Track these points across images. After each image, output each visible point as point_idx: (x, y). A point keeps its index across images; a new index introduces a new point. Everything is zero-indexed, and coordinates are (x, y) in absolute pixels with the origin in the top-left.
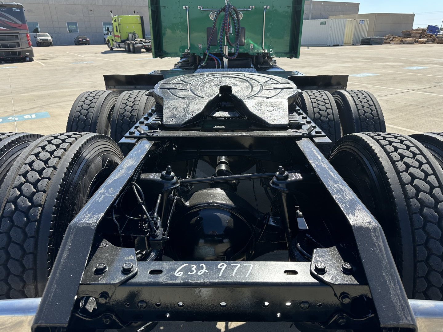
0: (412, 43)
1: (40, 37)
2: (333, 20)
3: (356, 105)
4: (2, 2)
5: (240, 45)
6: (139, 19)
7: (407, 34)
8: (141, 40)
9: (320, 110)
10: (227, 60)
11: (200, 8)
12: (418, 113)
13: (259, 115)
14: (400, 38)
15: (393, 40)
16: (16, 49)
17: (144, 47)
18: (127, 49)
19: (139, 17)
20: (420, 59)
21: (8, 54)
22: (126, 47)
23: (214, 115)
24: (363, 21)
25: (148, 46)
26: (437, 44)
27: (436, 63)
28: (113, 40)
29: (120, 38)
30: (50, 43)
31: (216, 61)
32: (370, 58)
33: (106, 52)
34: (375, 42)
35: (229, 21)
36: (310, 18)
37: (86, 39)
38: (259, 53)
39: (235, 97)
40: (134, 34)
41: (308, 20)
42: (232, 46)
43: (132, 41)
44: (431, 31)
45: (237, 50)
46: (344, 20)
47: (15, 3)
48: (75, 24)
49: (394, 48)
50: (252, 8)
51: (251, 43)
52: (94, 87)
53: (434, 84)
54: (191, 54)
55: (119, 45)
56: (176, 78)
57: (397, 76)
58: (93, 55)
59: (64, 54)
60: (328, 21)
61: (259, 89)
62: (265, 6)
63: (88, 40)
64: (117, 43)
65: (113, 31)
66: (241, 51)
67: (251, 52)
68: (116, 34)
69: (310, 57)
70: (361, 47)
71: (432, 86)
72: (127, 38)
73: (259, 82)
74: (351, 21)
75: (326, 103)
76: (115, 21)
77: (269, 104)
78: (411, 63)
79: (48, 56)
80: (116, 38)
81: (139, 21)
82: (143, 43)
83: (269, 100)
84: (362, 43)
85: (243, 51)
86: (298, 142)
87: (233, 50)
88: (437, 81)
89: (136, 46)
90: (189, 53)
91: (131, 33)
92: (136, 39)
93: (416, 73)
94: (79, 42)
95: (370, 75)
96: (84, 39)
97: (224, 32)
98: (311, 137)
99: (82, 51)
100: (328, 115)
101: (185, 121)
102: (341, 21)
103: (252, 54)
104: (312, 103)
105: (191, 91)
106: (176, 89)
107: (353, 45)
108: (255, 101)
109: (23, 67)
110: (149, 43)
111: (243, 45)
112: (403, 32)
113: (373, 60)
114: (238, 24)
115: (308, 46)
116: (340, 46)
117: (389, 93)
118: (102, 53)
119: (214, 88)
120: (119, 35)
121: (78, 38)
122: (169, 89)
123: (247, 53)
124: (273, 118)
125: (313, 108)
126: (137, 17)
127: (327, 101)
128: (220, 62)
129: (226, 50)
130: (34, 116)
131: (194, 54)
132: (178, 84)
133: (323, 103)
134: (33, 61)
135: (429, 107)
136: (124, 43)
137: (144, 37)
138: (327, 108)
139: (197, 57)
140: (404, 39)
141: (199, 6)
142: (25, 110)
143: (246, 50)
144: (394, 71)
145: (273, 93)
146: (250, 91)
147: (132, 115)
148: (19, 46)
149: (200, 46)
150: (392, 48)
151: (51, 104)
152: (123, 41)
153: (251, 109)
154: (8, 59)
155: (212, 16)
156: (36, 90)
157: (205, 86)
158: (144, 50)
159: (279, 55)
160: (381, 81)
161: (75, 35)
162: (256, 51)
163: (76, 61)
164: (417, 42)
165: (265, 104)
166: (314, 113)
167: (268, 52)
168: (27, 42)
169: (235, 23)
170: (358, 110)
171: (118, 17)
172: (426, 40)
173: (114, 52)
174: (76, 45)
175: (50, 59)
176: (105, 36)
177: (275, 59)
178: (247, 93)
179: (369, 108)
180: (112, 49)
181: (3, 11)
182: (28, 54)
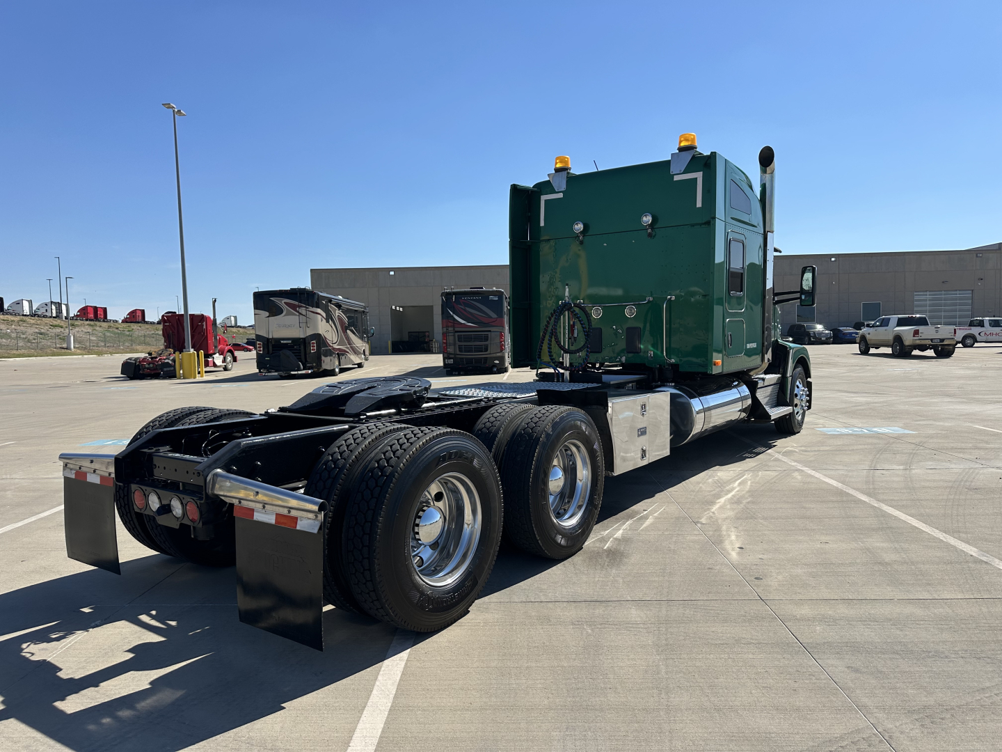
10: (568, 372)
16: (483, 355)
21: (470, 361)
38: (661, 365)
47: (495, 289)
50: (648, 300)
62: (669, 297)
103: (652, 366)
111: (638, 352)
123: (644, 364)
129: (566, 359)
148: (487, 350)
154: (469, 368)
167: (677, 362)
168: (499, 345)
181: (476, 300)
182: (497, 362)
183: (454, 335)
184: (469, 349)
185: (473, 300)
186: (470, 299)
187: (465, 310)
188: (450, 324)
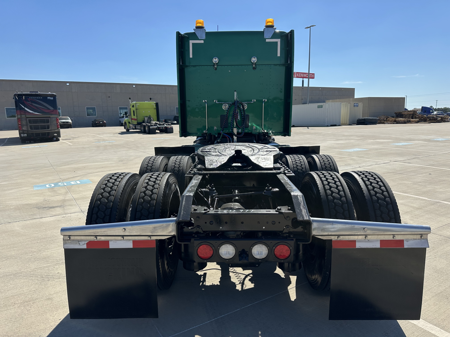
0: (405, 123)
1: (61, 120)
2: (329, 104)
3: (321, 163)
4: (38, 92)
5: (245, 127)
6: (154, 105)
7: (400, 115)
8: (155, 123)
9: (297, 166)
10: (236, 137)
11: (216, 102)
12: (393, 178)
13: (257, 163)
14: (393, 118)
15: (387, 120)
16: (46, 131)
17: (158, 129)
18: (143, 131)
19: (155, 103)
20: (408, 137)
21: (38, 135)
22: (142, 128)
23: (232, 165)
24: (357, 104)
25: (162, 128)
26: (429, 123)
27: (422, 140)
28: (129, 123)
29: (136, 121)
30: (69, 125)
31: (228, 139)
32: (363, 136)
33: (122, 133)
34: (369, 122)
35: (237, 111)
36: (308, 102)
37: (103, 122)
38: (260, 133)
39: (244, 155)
40: (149, 118)
41: (306, 104)
42: (240, 128)
43: (148, 124)
44: (425, 111)
45: (243, 131)
46: (340, 104)
47: (50, 93)
48: (94, 109)
49: (387, 127)
50: (254, 101)
51: (254, 126)
52: (122, 161)
53: (415, 156)
54: (208, 134)
55: (135, 127)
56: (209, 147)
57: (383, 150)
58: (112, 135)
59: (84, 135)
60: (324, 104)
61: (257, 151)
62: (264, 100)
63: (105, 122)
64: (133, 125)
65: (130, 115)
66: (246, 131)
67: (254, 132)
68: (133, 117)
69: (308, 136)
70: (356, 127)
71: (412, 158)
72: (143, 121)
73: (257, 148)
74: (346, 104)
75: (301, 162)
76: (133, 106)
77: (263, 158)
78: (398, 140)
79: (70, 136)
80: (132, 120)
81: (155, 107)
82: (158, 125)
83: (263, 156)
84: (357, 123)
85: (248, 131)
86: (277, 175)
87: (240, 131)
88: (418, 155)
89: (151, 127)
90: (207, 133)
91: (146, 117)
92: (151, 122)
93: (401, 148)
94: (96, 124)
95: (360, 150)
96: (101, 122)
97: (234, 119)
98: (285, 174)
99: (100, 132)
100: (302, 169)
101: (217, 166)
102: (337, 104)
103: (255, 134)
104: (292, 162)
105: (219, 152)
106: (210, 151)
107: (350, 125)
108: (255, 157)
109: (53, 146)
110: (163, 125)
111: (248, 127)
112: (395, 113)
113: (364, 137)
114: (244, 113)
115: (308, 127)
116: (337, 126)
117: (373, 164)
118: (119, 134)
119: (231, 151)
120: (136, 118)
121: (95, 120)
122: (206, 152)
123: (251, 133)
124: (265, 165)
125: (293, 164)
126: (153, 103)
127: (302, 161)
128: (231, 139)
129: (235, 131)
130: (78, 182)
131: (210, 134)
132: (211, 149)
133: (299, 162)
134: (59, 141)
135: (404, 174)
136: (140, 126)
137: (158, 120)
138: (302, 165)
139: (213, 136)
140: (397, 119)
141: (215, 100)
142: (69, 178)
143: (250, 131)
144: (382, 146)
145: (265, 153)
146: (252, 152)
147: (179, 169)
148: (48, 128)
149: (215, 128)
150: (385, 127)
151: (89, 174)
152: (139, 124)
153: (253, 161)
154: (37, 139)
155: (224, 107)
156: (72, 164)
157: (226, 150)
158: (158, 131)
159: (276, 134)
160: (368, 155)
161: (93, 118)
162: (258, 131)
163: (99, 140)
164: (409, 122)
165: (261, 158)
166: (294, 168)
167: (267, 132)
168: (56, 125)
169: (241, 112)
170: (322, 166)
171: (136, 103)
172: (418, 120)
173: (130, 133)
174: (93, 126)
175: (73, 139)
176: (121, 119)
177: (274, 137)
178: (251, 153)
179: (329, 164)
180: (128, 130)
181: (38, 99)
182: (56, 135)
183: (26, 120)
184: (36, 128)
185: (37, 99)
186: (35, 99)
187: (32, 105)
188: (22, 113)
